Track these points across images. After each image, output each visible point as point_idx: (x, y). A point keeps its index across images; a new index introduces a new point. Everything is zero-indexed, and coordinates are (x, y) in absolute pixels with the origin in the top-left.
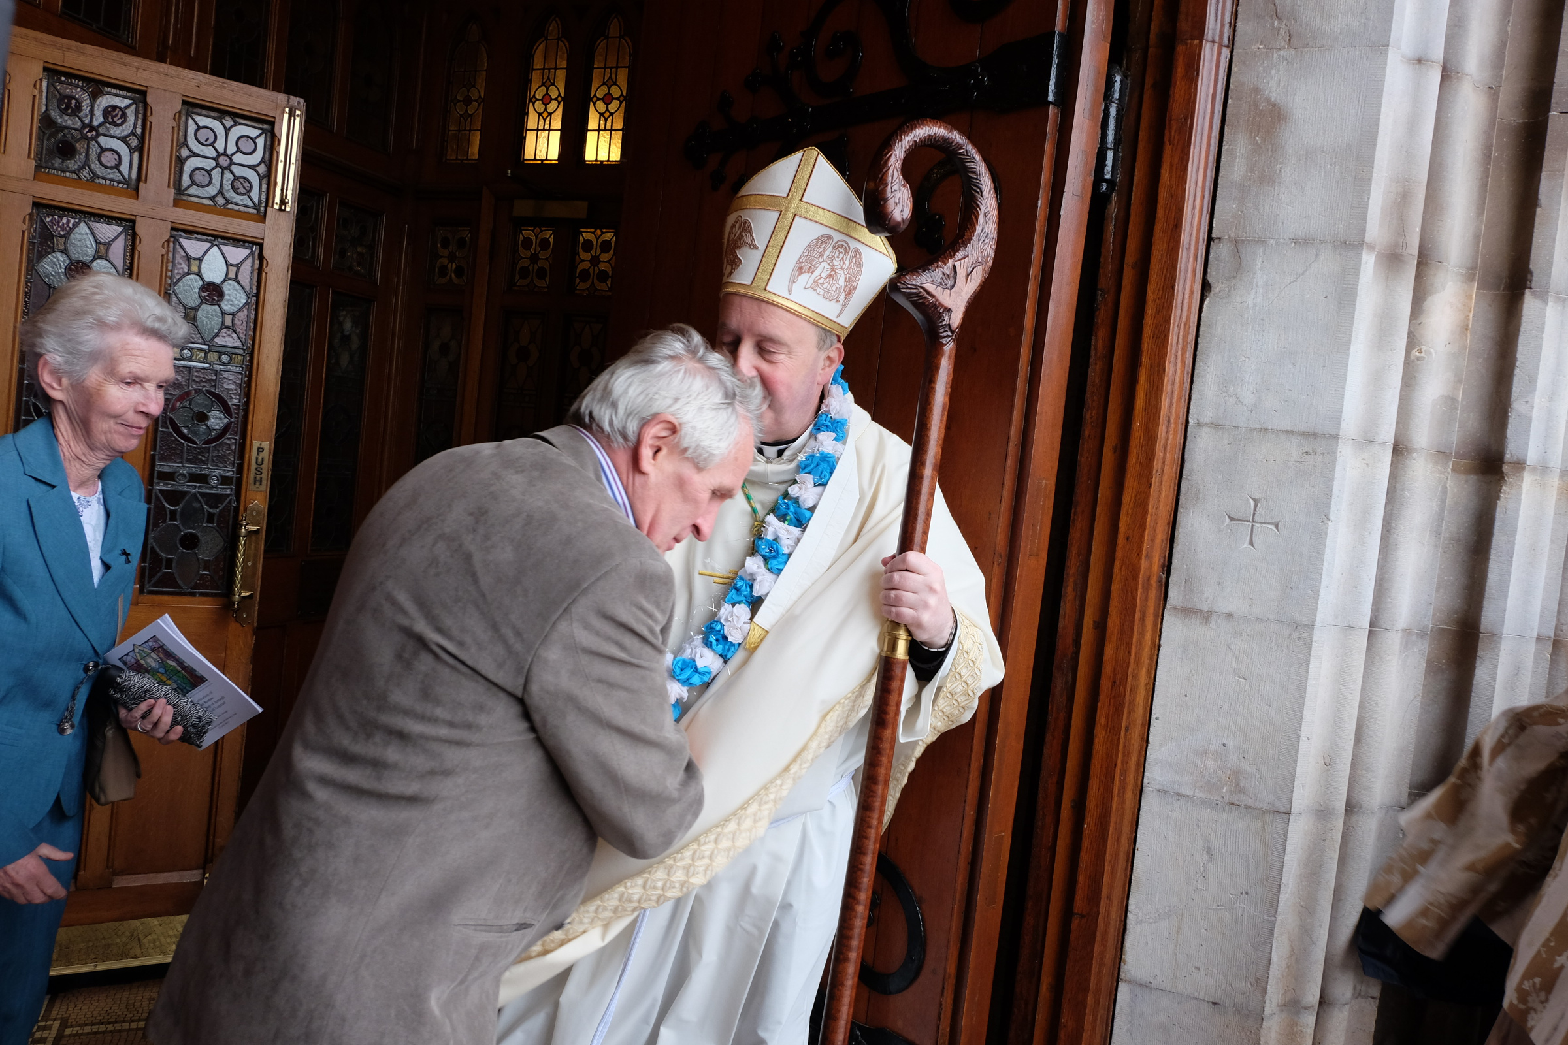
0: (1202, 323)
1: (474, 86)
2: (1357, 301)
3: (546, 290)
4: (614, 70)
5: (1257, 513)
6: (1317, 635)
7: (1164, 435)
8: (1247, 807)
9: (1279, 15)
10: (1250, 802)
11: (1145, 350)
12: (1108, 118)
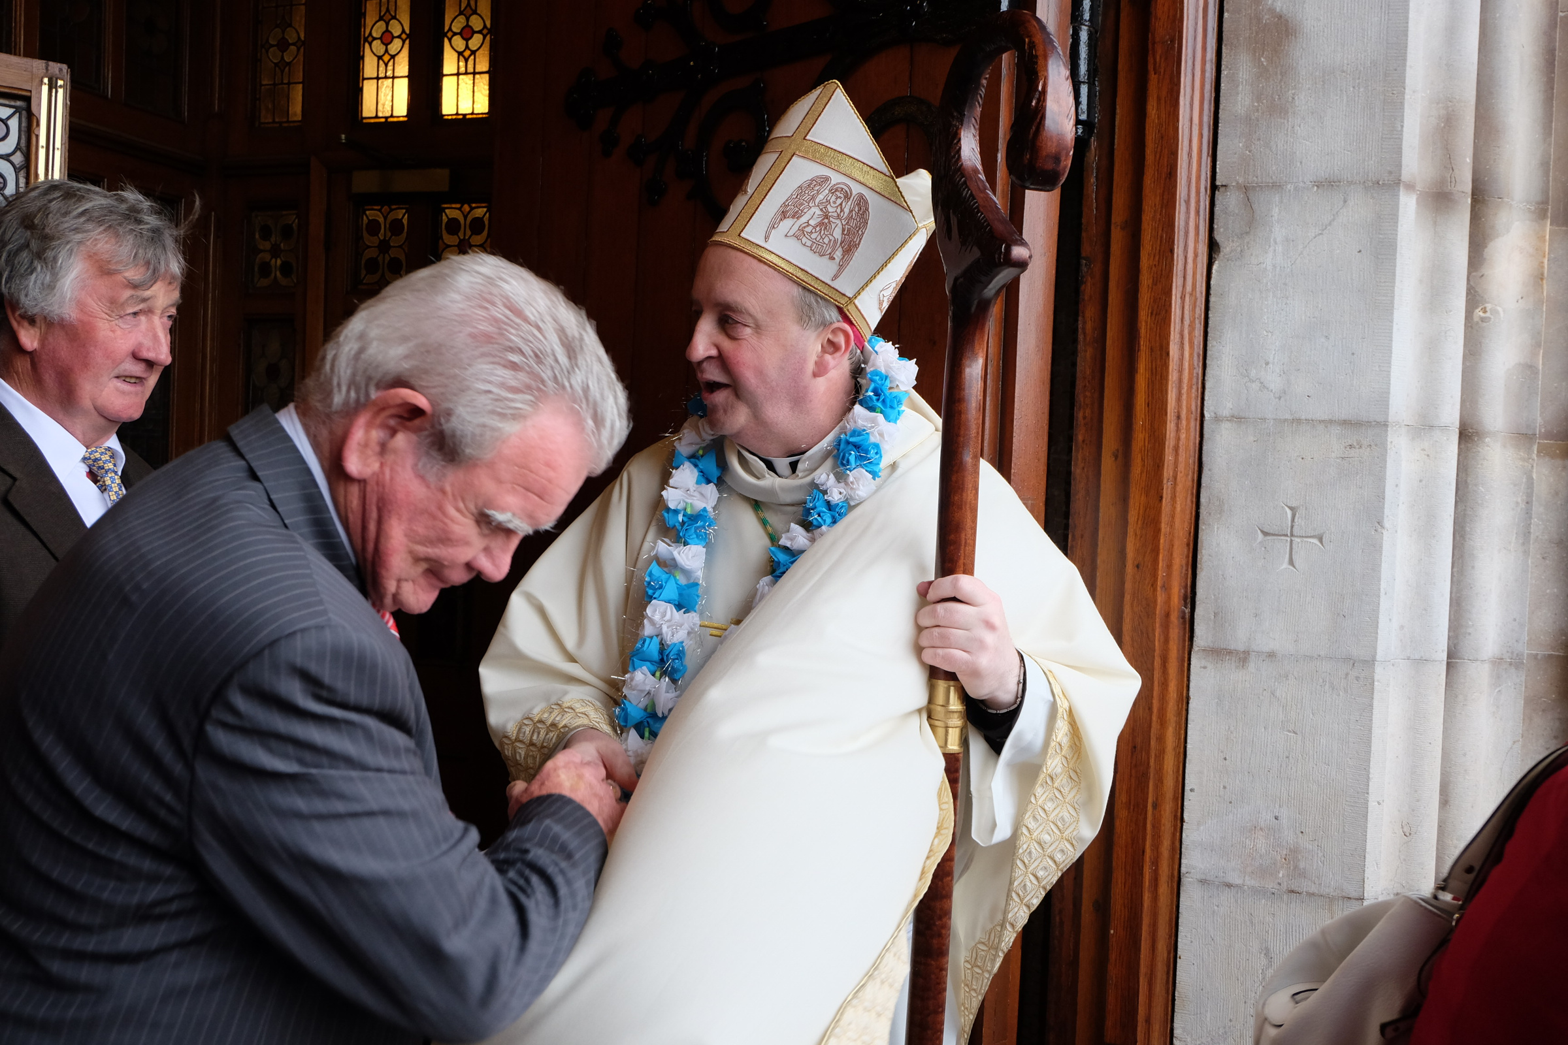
0: (1212, 292)
1: (290, 25)
2: (1398, 254)
5: (1296, 524)
6: (1379, 671)
7: (1173, 435)
8: (1311, 895)
10: (1313, 889)
11: (1143, 331)
12: (1078, 44)
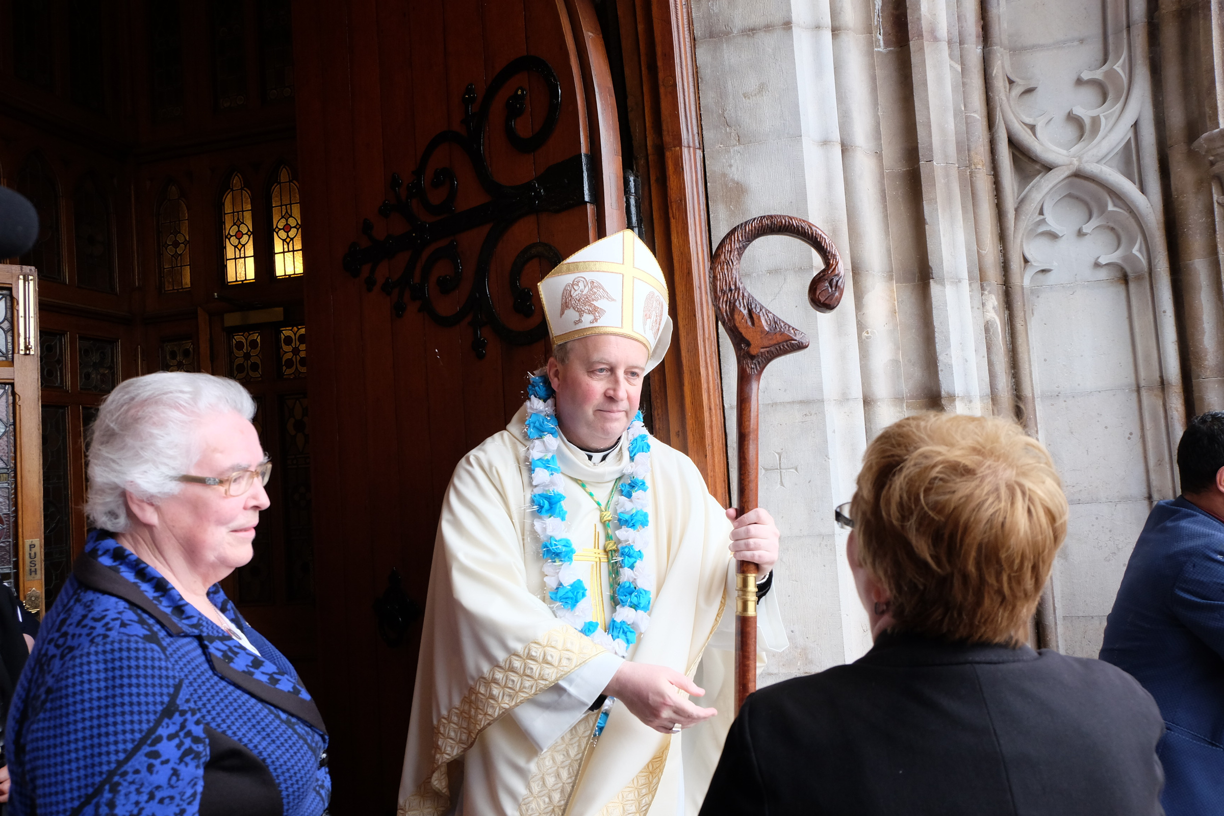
3: (260, 379)
4: (288, 206)
5: (782, 461)
6: (838, 540)
7: (708, 419)
9: (729, 124)
11: (685, 360)
12: (630, 205)
